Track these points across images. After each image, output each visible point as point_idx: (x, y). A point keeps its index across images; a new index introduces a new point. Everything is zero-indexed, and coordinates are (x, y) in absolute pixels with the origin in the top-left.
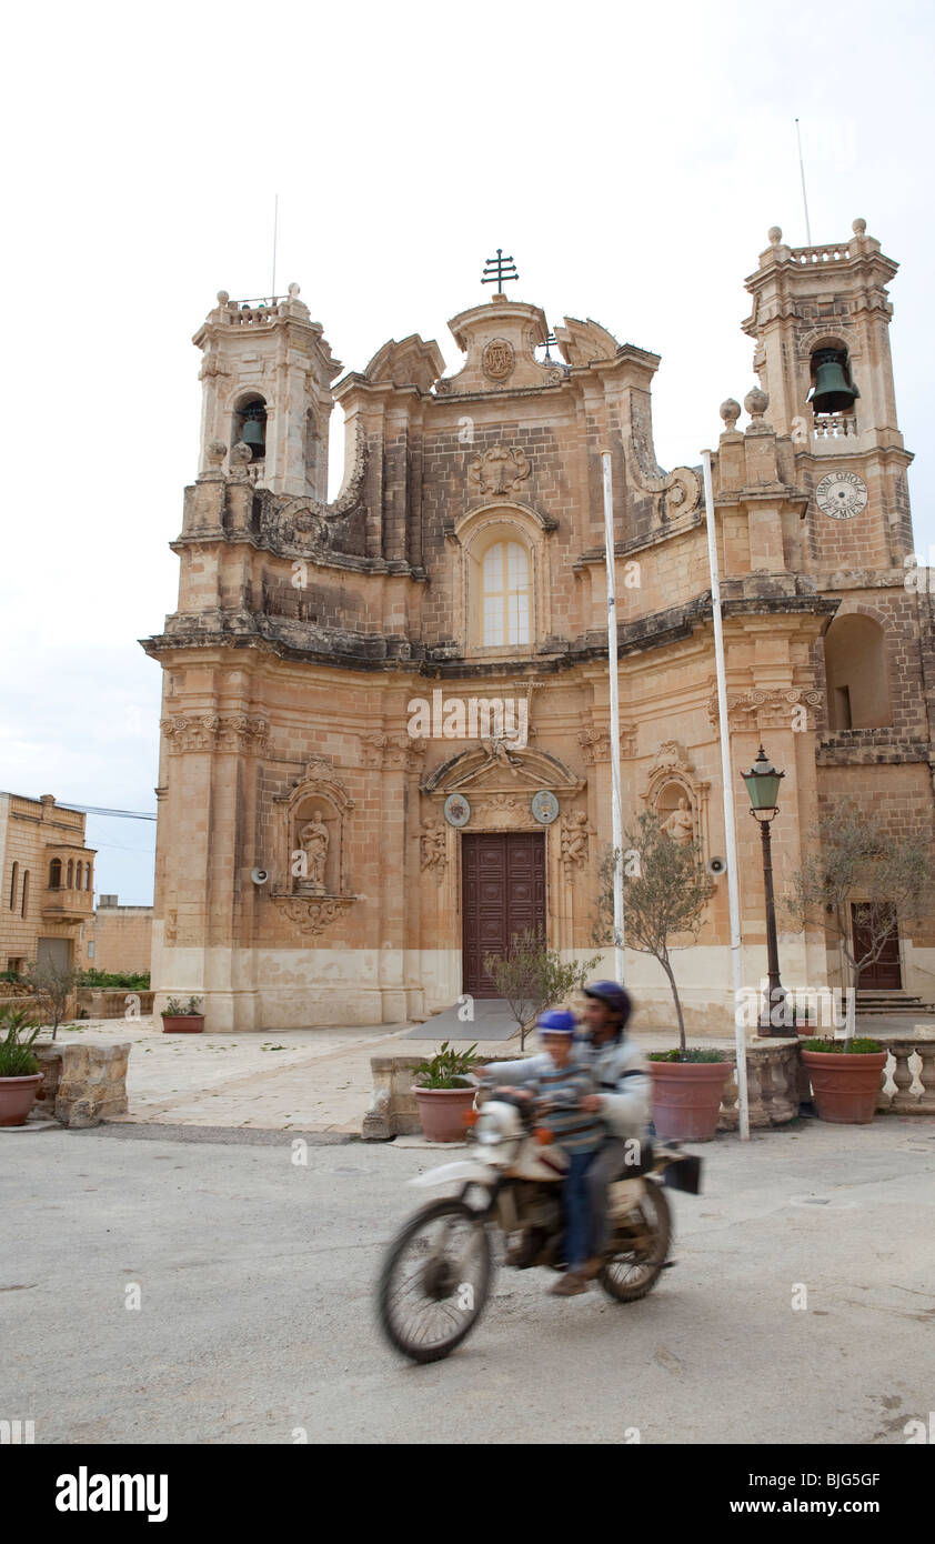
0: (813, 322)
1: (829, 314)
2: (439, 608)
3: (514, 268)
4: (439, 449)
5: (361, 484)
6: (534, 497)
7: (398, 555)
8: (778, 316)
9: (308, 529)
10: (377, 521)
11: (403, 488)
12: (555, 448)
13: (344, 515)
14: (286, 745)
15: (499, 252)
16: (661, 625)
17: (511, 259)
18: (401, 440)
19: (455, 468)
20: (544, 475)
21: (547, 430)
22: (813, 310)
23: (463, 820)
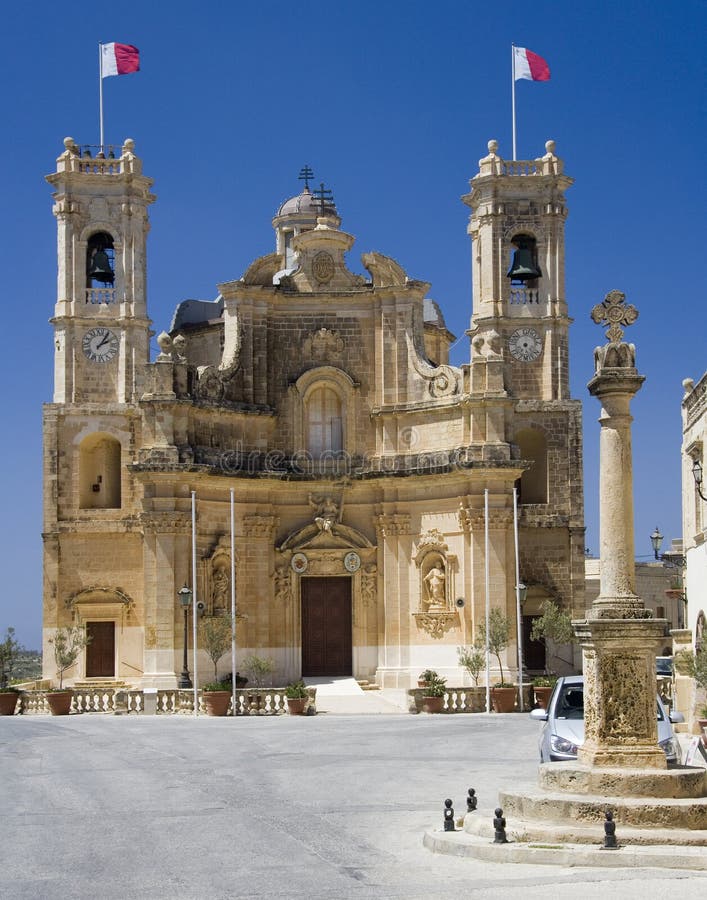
0: (515, 217)
1: (527, 213)
2: (285, 433)
3: (332, 199)
4: (283, 326)
5: (241, 353)
6: (346, 364)
7: (263, 401)
8: (492, 215)
9: (214, 387)
10: (250, 378)
11: (265, 356)
12: (360, 332)
13: (232, 376)
14: (207, 526)
15: (322, 186)
16: (429, 461)
17: (330, 192)
18: (263, 323)
19: (295, 340)
20: (353, 350)
21: (355, 319)
22: (516, 211)
23: (301, 570)
